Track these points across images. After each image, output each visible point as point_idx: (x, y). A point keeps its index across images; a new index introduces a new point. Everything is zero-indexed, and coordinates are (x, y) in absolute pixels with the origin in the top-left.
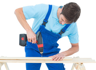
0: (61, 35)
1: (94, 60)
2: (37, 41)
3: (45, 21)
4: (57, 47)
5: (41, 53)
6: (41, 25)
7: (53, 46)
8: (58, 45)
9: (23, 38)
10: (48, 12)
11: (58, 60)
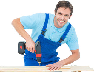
0: (61, 43)
1: (92, 69)
2: (36, 51)
3: (44, 30)
4: (56, 55)
5: (39, 63)
6: (40, 35)
7: (52, 54)
8: (57, 53)
9: (22, 46)
10: (45, 21)
11: (53, 70)
